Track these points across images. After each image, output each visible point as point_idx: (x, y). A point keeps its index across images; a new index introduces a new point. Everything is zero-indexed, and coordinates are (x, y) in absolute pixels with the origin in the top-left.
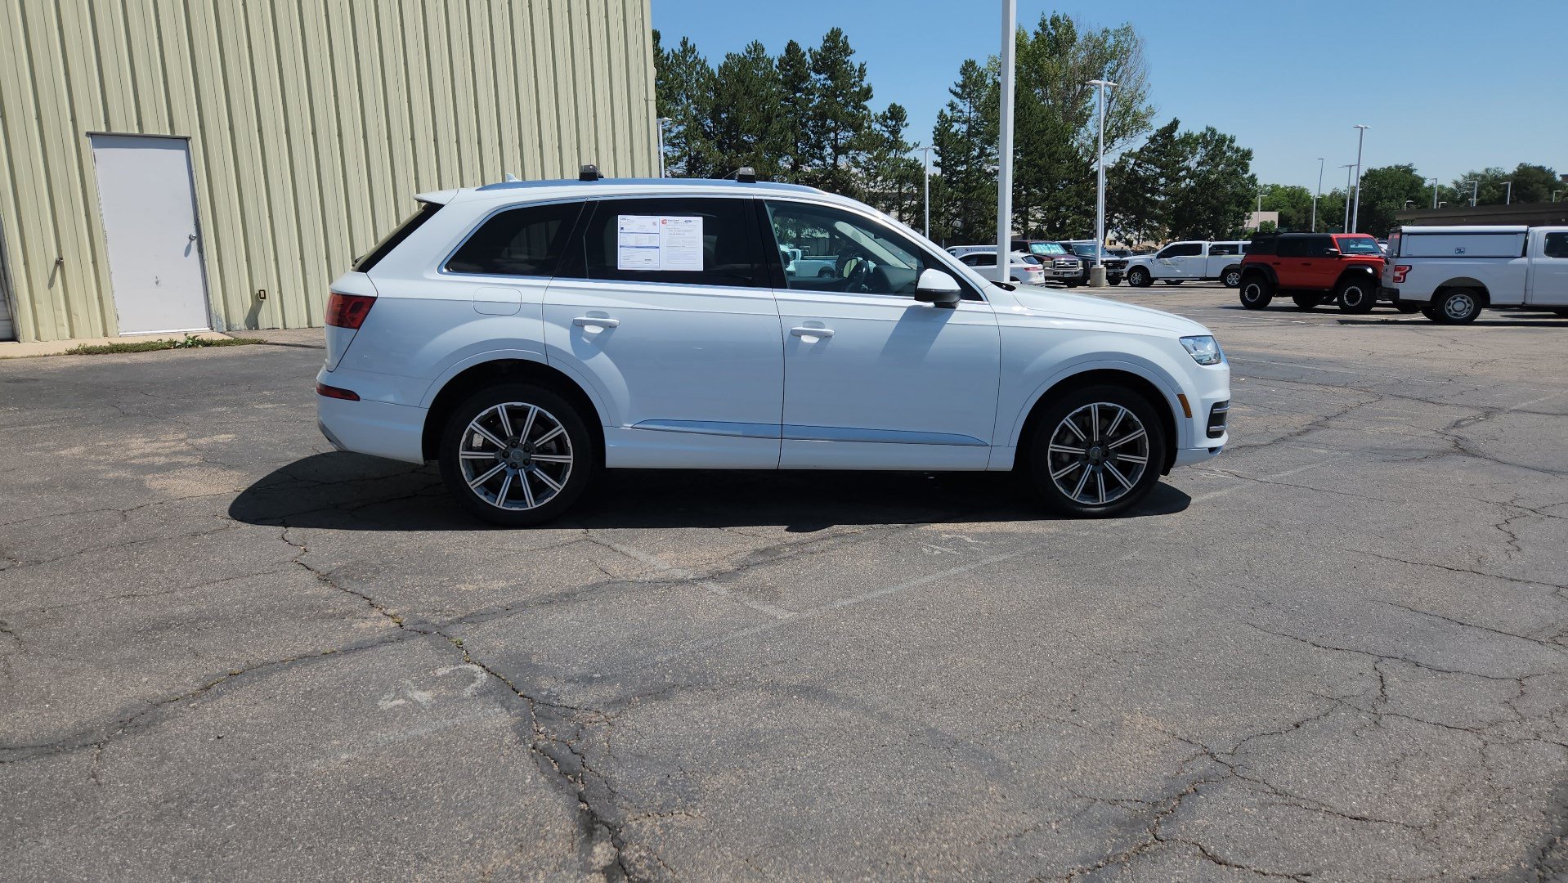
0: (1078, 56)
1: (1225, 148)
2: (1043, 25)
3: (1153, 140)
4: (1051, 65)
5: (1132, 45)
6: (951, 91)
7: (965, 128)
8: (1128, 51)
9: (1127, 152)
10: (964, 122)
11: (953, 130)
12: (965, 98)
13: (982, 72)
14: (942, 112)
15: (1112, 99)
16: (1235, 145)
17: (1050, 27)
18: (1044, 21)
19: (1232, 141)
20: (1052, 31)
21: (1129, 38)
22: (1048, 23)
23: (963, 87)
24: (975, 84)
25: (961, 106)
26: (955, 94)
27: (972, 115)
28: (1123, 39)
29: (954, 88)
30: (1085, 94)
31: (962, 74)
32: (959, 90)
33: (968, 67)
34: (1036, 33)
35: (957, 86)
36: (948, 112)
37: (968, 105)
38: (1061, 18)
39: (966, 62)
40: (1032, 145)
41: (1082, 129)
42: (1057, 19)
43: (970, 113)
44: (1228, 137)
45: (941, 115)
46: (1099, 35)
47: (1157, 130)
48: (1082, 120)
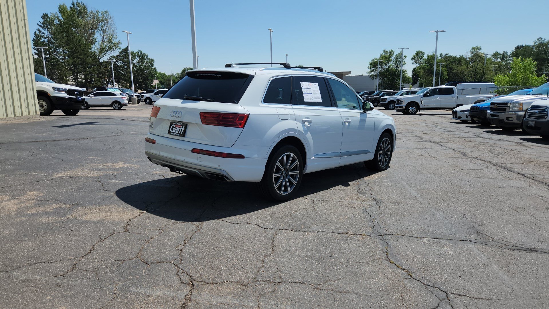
0: (89, 19)
1: (145, 58)
2: (73, 4)
3: (121, 53)
4: (79, 20)
5: (109, 18)
6: (38, 25)
7: (46, 40)
8: (108, 20)
9: (112, 56)
10: (46, 38)
11: (42, 40)
12: (44, 28)
13: (52, 19)
14: (36, 32)
15: (103, 36)
16: (148, 57)
17: (76, 6)
18: (74, 3)
19: (147, 56)
20: (77, 8)
21: (107, 15)
22: (75, 4)
23: (44, 23)
24: (49, 23)
25: (43, 31)
26: (40, 26)
27: (49, 35)
28: (105, 15)
29: (39, 23)
30: (93, 33)
31: (42, 18)
32: (41, 24)
33: (45, 16)
34: (71, 7)
35: (40, 23)
36: (37, 32)
37: (47, 31)
38: (80, 3)
39: (44, 14)
40: (77, 50)
41: (94, 46)
42: (79, 3)
43: (48, 34)
44: (146, 54)
45: (35, 33)
46: (95, 12)
47: (122, 49)
48: (93, 42)
